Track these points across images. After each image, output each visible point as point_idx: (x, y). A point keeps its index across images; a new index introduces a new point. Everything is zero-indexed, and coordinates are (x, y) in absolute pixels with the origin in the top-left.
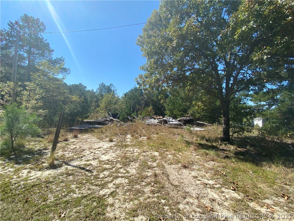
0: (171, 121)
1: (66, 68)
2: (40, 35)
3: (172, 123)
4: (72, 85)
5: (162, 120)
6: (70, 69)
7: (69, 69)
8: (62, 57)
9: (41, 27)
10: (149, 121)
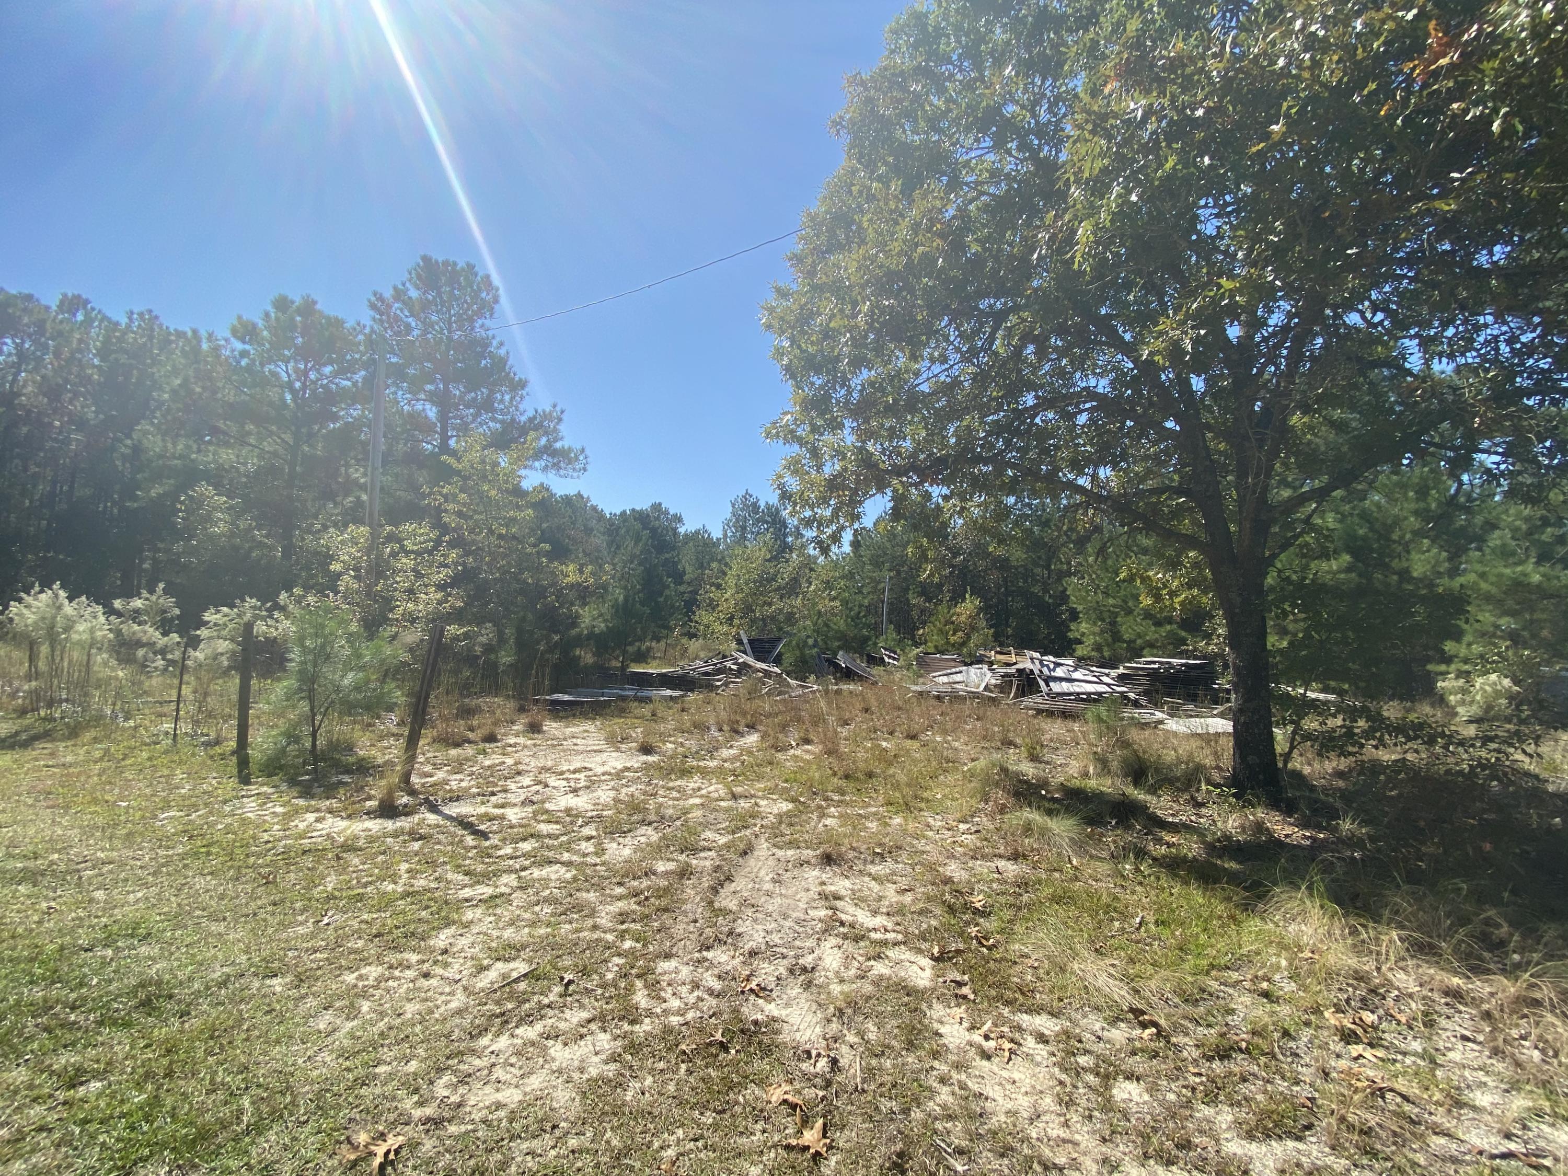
0: (1061, 679)
1: (570, 450)
2: (482, 326)
3: (1065, 687)
4: (623, 513)
5: (1012, 670)
6: (587, 452)
7: (583, 450)
8: (555, 406)
9: (484, 295)
10: (958, 678)
